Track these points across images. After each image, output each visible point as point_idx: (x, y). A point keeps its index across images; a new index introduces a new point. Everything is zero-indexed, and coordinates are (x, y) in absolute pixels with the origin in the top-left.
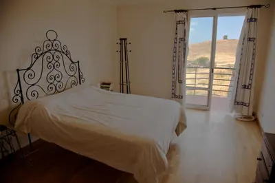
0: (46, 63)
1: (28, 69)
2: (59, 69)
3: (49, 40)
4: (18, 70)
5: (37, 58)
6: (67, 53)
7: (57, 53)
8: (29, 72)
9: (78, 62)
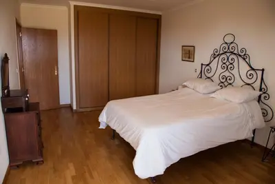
0: (220, 63)
1: (208, 65)
2: (232, 72)
3: (226, 43)
4: (202, 64)
5: (215, 58)
6: (245, 57)
7: (233, 56)
8: (208, 67)
9: (263, 70)
